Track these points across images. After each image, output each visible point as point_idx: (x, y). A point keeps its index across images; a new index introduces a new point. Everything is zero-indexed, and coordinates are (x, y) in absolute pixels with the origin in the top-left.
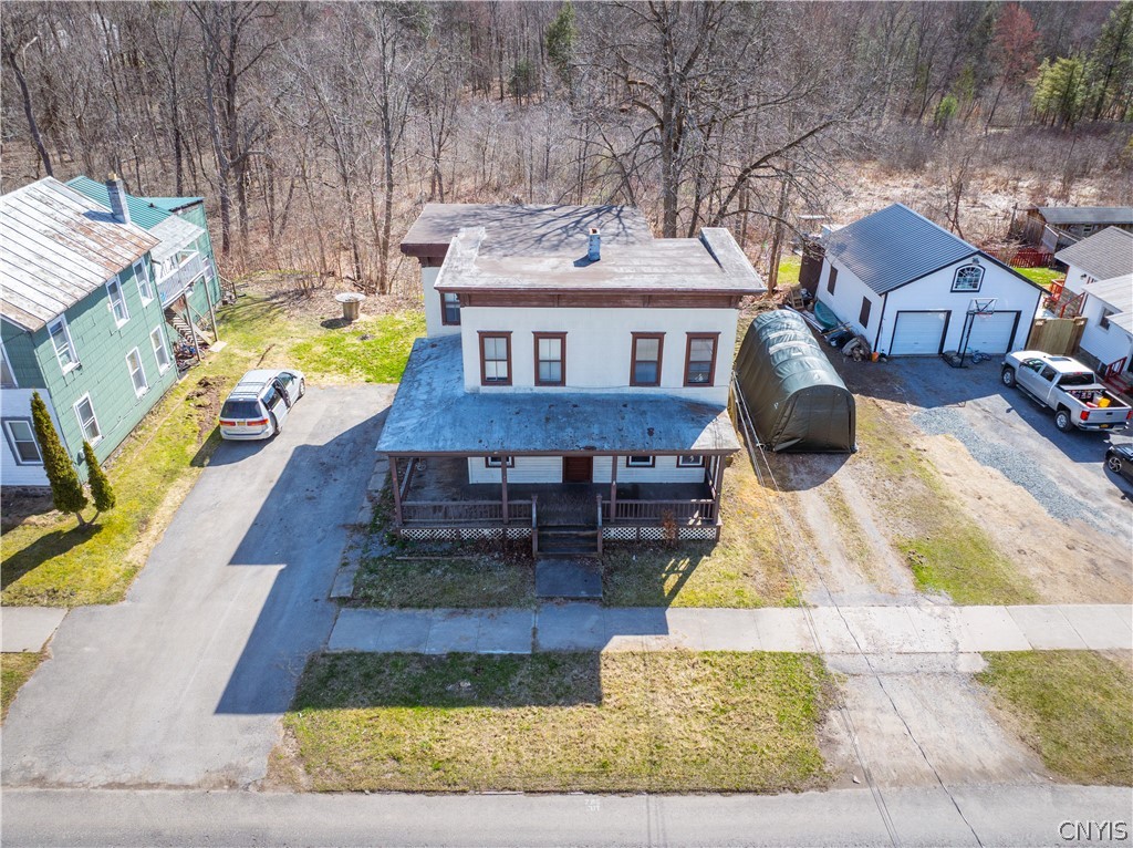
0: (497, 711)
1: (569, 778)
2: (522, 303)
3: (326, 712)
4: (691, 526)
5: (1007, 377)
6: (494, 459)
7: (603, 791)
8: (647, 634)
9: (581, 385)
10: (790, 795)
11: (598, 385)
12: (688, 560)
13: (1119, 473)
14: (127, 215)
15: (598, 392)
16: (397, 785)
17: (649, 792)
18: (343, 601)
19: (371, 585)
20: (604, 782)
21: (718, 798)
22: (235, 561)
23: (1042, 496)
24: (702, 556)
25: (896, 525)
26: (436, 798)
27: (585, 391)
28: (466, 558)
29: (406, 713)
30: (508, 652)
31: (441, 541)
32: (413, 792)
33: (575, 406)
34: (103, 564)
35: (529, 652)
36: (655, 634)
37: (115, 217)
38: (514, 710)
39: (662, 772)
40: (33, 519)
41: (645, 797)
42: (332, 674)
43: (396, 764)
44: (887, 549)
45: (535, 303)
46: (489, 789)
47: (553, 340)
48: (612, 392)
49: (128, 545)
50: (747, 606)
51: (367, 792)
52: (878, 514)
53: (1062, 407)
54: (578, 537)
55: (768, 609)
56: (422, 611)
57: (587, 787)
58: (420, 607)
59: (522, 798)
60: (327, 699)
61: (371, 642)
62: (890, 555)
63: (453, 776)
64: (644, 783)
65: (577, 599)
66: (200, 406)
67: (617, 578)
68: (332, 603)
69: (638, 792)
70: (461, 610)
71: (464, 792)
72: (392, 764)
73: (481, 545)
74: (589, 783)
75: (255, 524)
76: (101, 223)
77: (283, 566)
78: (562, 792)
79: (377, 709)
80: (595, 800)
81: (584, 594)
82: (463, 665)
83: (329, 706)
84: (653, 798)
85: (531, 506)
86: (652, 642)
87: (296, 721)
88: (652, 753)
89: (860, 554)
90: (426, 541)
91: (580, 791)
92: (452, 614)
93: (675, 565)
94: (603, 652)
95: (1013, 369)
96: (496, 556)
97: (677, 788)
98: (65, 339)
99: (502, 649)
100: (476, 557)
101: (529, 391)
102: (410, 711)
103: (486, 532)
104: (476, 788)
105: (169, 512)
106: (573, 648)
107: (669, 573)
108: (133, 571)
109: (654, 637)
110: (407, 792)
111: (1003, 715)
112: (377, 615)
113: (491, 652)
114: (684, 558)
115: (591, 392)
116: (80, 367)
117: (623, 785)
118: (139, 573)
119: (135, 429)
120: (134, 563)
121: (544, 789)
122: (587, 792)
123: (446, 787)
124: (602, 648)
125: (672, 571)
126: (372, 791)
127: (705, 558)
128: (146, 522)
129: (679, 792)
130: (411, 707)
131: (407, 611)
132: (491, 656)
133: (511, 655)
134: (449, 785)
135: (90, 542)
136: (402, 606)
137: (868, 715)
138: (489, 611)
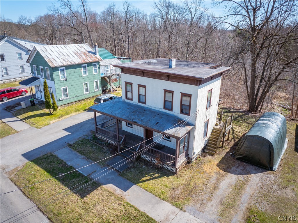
0: (60, 184)
1: (49, 211)
2: (135, 74)
4: (167, 164)
6: (129, 124)
7: (51, 220)
8: (120, 188)
9: (150, 105)
11: (154, 106)
12: (159, 175)
14: (97, 54)
15: (154, 109)
18: (69, 145)
20: (54, 218)
22: (64, 130)
24: (165, 176)
25: (260, 203)
27: (151, 107)
28: (103, 147)
29: (45, 173)
31: (104, 141)
33: (145, 111)
34: (45, 121)
35: (86, 176)
37: (95, 54)
43: (27, 183)
45: (138, 75)
47: (142, 88)
48: (158, 110)
49: (53, 120)
50: (160, 198)
52: (256, 195)
55: (166, 203)
56: (80, 155)
57: (49, 216)
58: (80, 153)
62: (242, 212)
67: (133, 170)
68: (67, 145)
70: (87, 158)
74: (51, 216)
76: (90, 54)
77: (70, 134)
78: (44, 214)
79: (42, 169)
80: (47, 221)
85: (122, 138)
86: (118, 191)
87: (28, 163)
88: (74, 219)
89: (228, 204)
91: (47, 216)
92: (84, 158)
93: (153, 174)
94: (102, 186)
96: (111, 150)
98: (64, 73)
99: (82, 172)
100: (105, 148)
101: (136, 104)
103: (113, 142)
104: (31, 199)
105: (68, 117)
107: (148, 176)
108: (48, 124)
109: (120, 190)
110: (21, 190)
112: (71, 151)
114: (159, 174)
115: (153, 108)
116: (66, 80)
119: (80, 100)
120: (50, 123)
121: (41, 210)
122: (48, 218)
124: (103, 184)
125: (151, 175)
127: (165, 177)
128: (62, 117)
131: (77, 153)
132: (78, 172)
133: (82, 174)
134: (28, 194)
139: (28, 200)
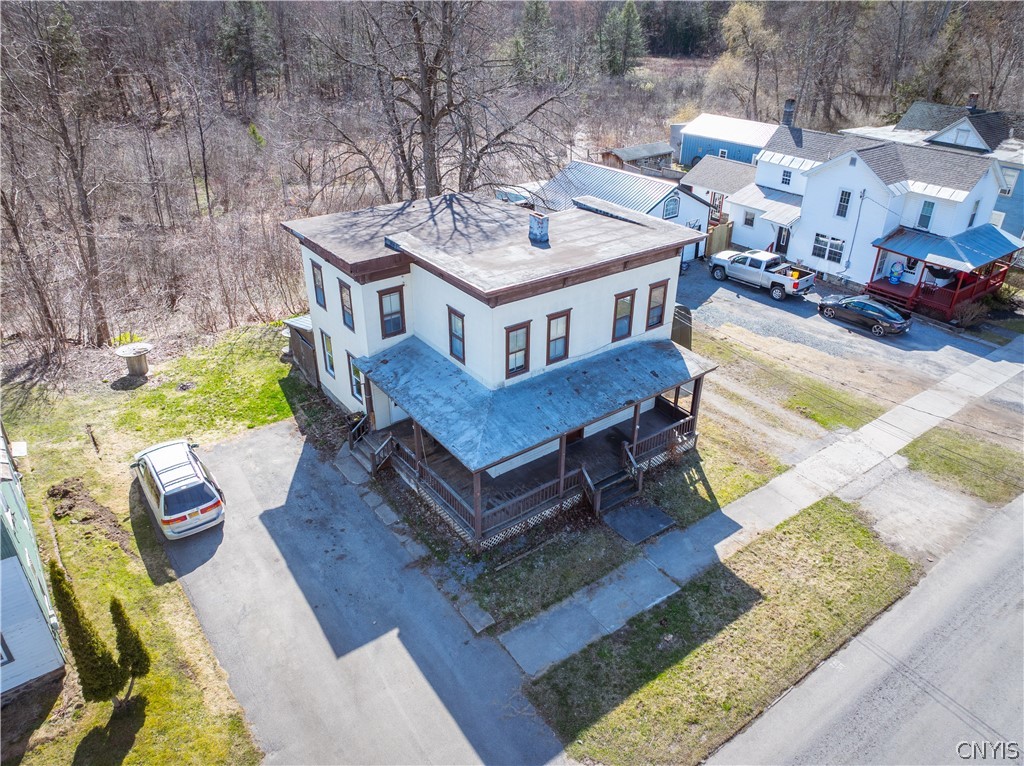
0: (709, 644)
1: (808, 657)
2: (539, 291)
3: (596, 726)
4: (683, 443)
5: (718, 274)
7: (833, 652)
8: (731, 534)
9: (579, 354)
10: (914, 590)
11: (591, 349)
12: (694, 470)
13: (834, 318)
15: (591, 355)
16: (716, 740)
17: (855, 635)
18: (491, 630)
19: (500, 605)
20: (829, 646)
21: (887, 615)
22: (339, 651)
23: (816, 345)
24: (698, 463)
25: (770, 393)
26: (749, 731)
27: (582, 358)
28: (549, 542)
29: (656, 685)
30: (665, 597)
31: (513, 538)
32: (732, 738)
33: (585, 373)
34: (194, 734)
35: (678, 589)
36: (735, 531)
38: (721, 635)
39: (848, 616)
40: (40, 733)
41: (855, 640)
42: (563, 694)
43: (698, 727)
44: (783, 411)
45: (549, 288)
46: (773, 698)
47: (559, 319)
48: (600, 352)
49: (195, 699)
50: (761, 484)
51: (703, 761)
52: (753, 390)
53: (774, 284)
54: (617, 485)
55: (774, 480)
56: (565, 603)
57: (822, 656)
58: (560, 600)
59: (795, 690)
60: (584, 715)
61: (558, 649)
62: (789, 415)
63: (745, 707)
64: (846, 632)
65: (662, 533)
66: (85, 519)
67: (666, 505)
68: (484, 638)
69: (850, 640)
70: (593, 585)
71: (761, 712)
72: (695, 729)
73: (549, 526)
74: (821, 653)
75: (315, 608)
78: (814, 670)
79: (633, 696)
80: (833, 661)
81: (662, 527)
82: (649, 625)
83: (595, 719)
84: (859, 637)
85: (582, 473)
86: (741, 538)
87: (582, 749)
88: (830, 610)
89: (775, 422)
90: (502, 544)
91: (821, 661)
92: (590, 591)
93: (691, 477)
94: (722, 561)
95: (723, 267)
96: (568, 529)
97: (865, 622)
99: (658, 596)
100: (555, 538)
101: (542, 372)
102: (657, 681)
103: (547, 512)
104: (765, 704)
105: (198, 643)
106: (701, 570)
108: (236, 723)
109: (737, 533)
110: (728, 740)
111: (941, 482)
112: (533, 626)
113: (654, 604)
114: (691, 469)
115: (586, 357)
117: (839, 641)
118: (246, 720)
120: (227, 713)
121: (803, 675)
122: (825, 660)
123: (748, 718)
124: (717, 558)
125: (693, 483)
126: (706, 758)
127: (702, 463)
128: (184, 665)
129: (868, 624)
130: (655, 678)
131: (554, 608)
132: (657, 607)
133: (668, 597)
134: (748, 715)
135: (148, 721)
136: (545, 607)
137: (891, 518)
138: (614, 574)
139: (766, 715)
